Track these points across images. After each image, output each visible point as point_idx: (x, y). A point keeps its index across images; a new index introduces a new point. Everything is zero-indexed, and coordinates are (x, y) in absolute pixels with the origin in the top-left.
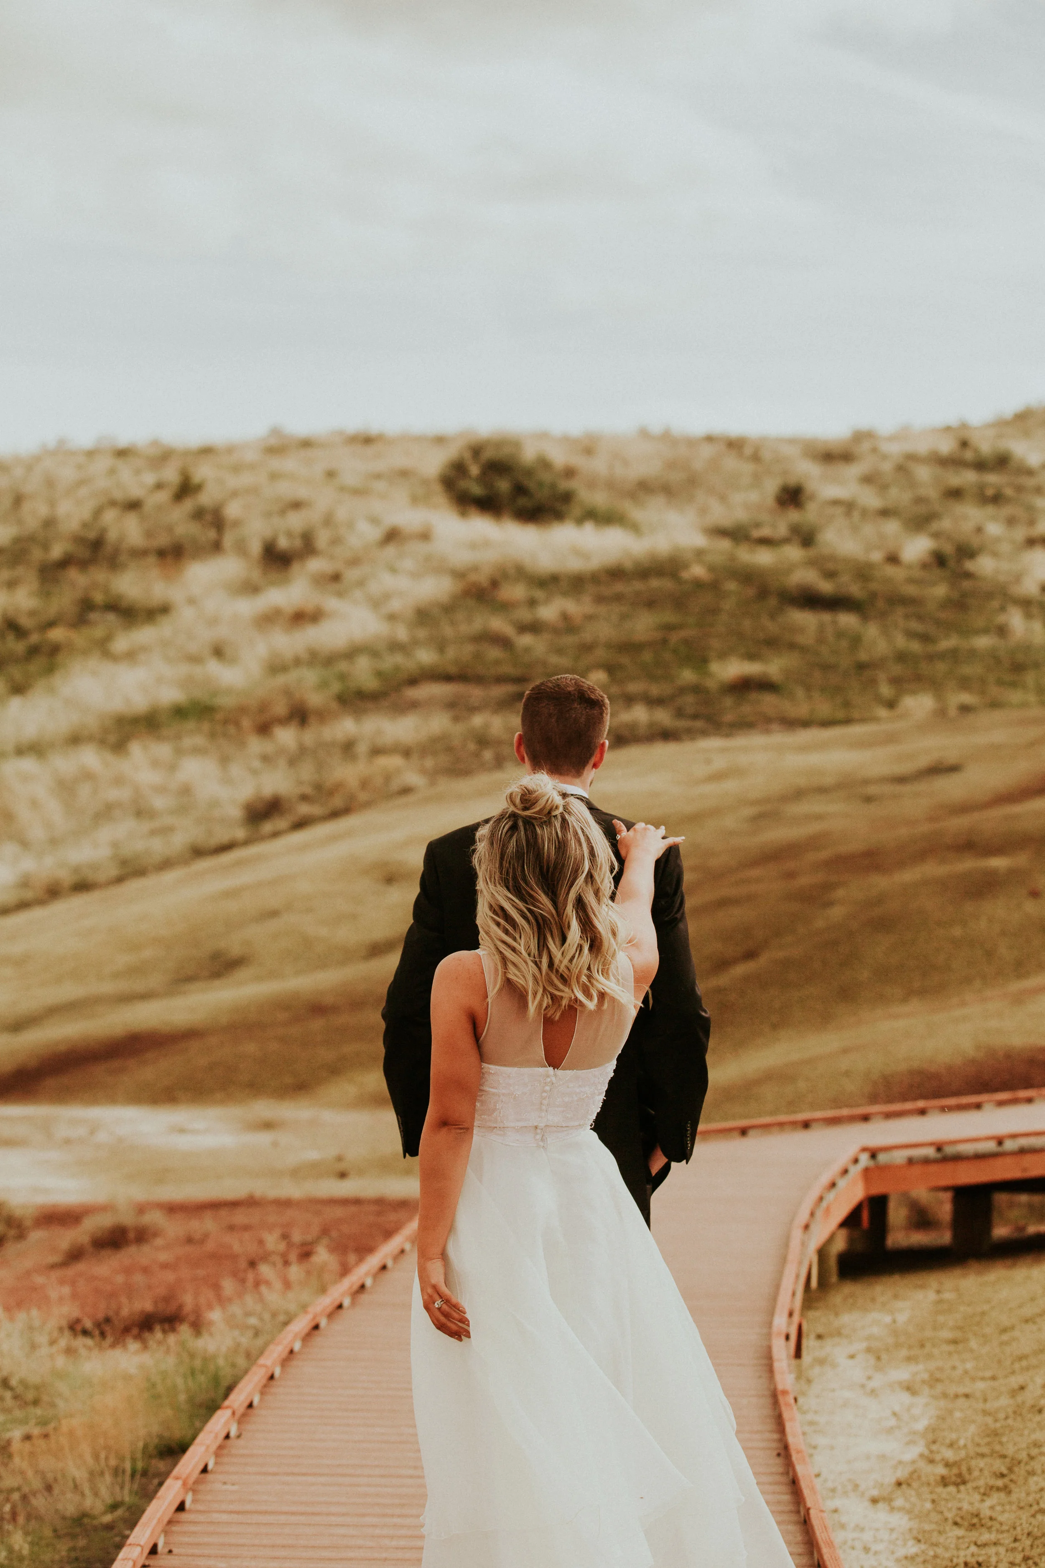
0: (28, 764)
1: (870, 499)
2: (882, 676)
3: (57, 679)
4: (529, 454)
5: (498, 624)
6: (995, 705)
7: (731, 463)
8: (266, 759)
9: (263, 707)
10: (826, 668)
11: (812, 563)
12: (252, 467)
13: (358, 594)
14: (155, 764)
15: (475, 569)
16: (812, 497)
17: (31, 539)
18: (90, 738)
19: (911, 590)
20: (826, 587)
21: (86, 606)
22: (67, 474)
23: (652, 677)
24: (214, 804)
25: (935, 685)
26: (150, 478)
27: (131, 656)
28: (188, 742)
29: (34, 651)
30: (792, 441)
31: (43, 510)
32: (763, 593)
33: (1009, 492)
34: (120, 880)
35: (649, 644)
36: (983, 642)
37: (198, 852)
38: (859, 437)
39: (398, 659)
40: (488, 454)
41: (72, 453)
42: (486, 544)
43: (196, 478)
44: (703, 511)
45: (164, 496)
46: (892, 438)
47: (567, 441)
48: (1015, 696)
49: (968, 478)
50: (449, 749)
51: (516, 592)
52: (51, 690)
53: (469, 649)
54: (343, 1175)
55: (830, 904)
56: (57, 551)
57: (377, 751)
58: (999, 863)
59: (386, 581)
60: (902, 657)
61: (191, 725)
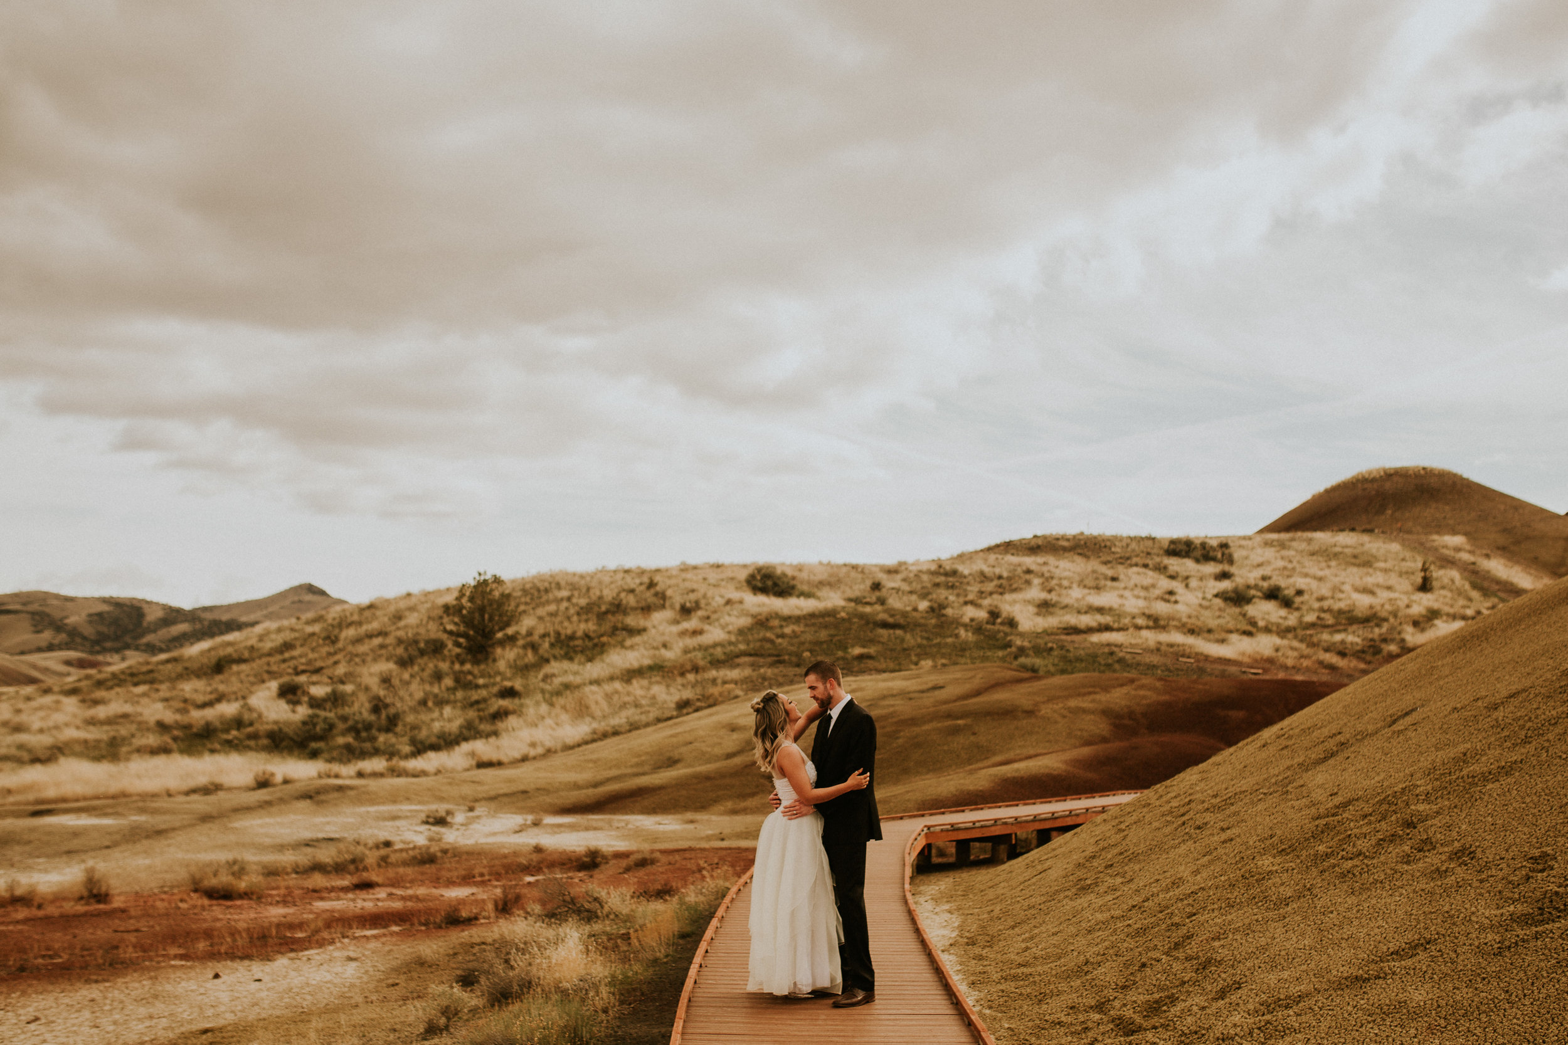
0: (594, 688)
1: (906, 587)
2: (913, 654)
3: (605, 656)
4: (779, 571)
5: (769, 635)
6: (956, 664)
7: (853, 574)
8: (683, 685)
9: (682, 666)
10: (892, 650)
11: (885, 611)
12: (676, 576)
13: (717, 624)
14: (642, 687)
15: (760, 614)
16: (884, 587)
17: (594, 604)
18: (617, 678)
19: (922, 621)
20: (891, 620)
21: (615, 629)
22: (607, 579)
23: (827, 654)
24: (665, 702)
25: (933, 657)
26: (638, 581)
27: (632, 647)
28: (654, 679)
29: (595, 645)
30: (876, 566)
31: (598, 593)
32: (868, 623)
33: (957, 584)
34: (630, 731)
35: (825, 642)
36: (950, 640)
37: (659, 720)
38: (901, 564)
39: (732, 648)
40: (763, 572)
41: (609, 571)
42: (764, 605)
43: (655, 581)
44: (844, 592)
45: (643, 588)
46: (913, 565)
47: (791, 565)
48: (963, 660)
49: (942, 579)
50: (752, 681)
51: (775, 623)
52: (603, 661)
53: (758, 644)
54: (723, 840)
55: (898, 738)
56: (603, 608)
57: (725, 682)
58: (960, 722)
59: (727, 619)
60: (920, 646)
61: (655, 673)
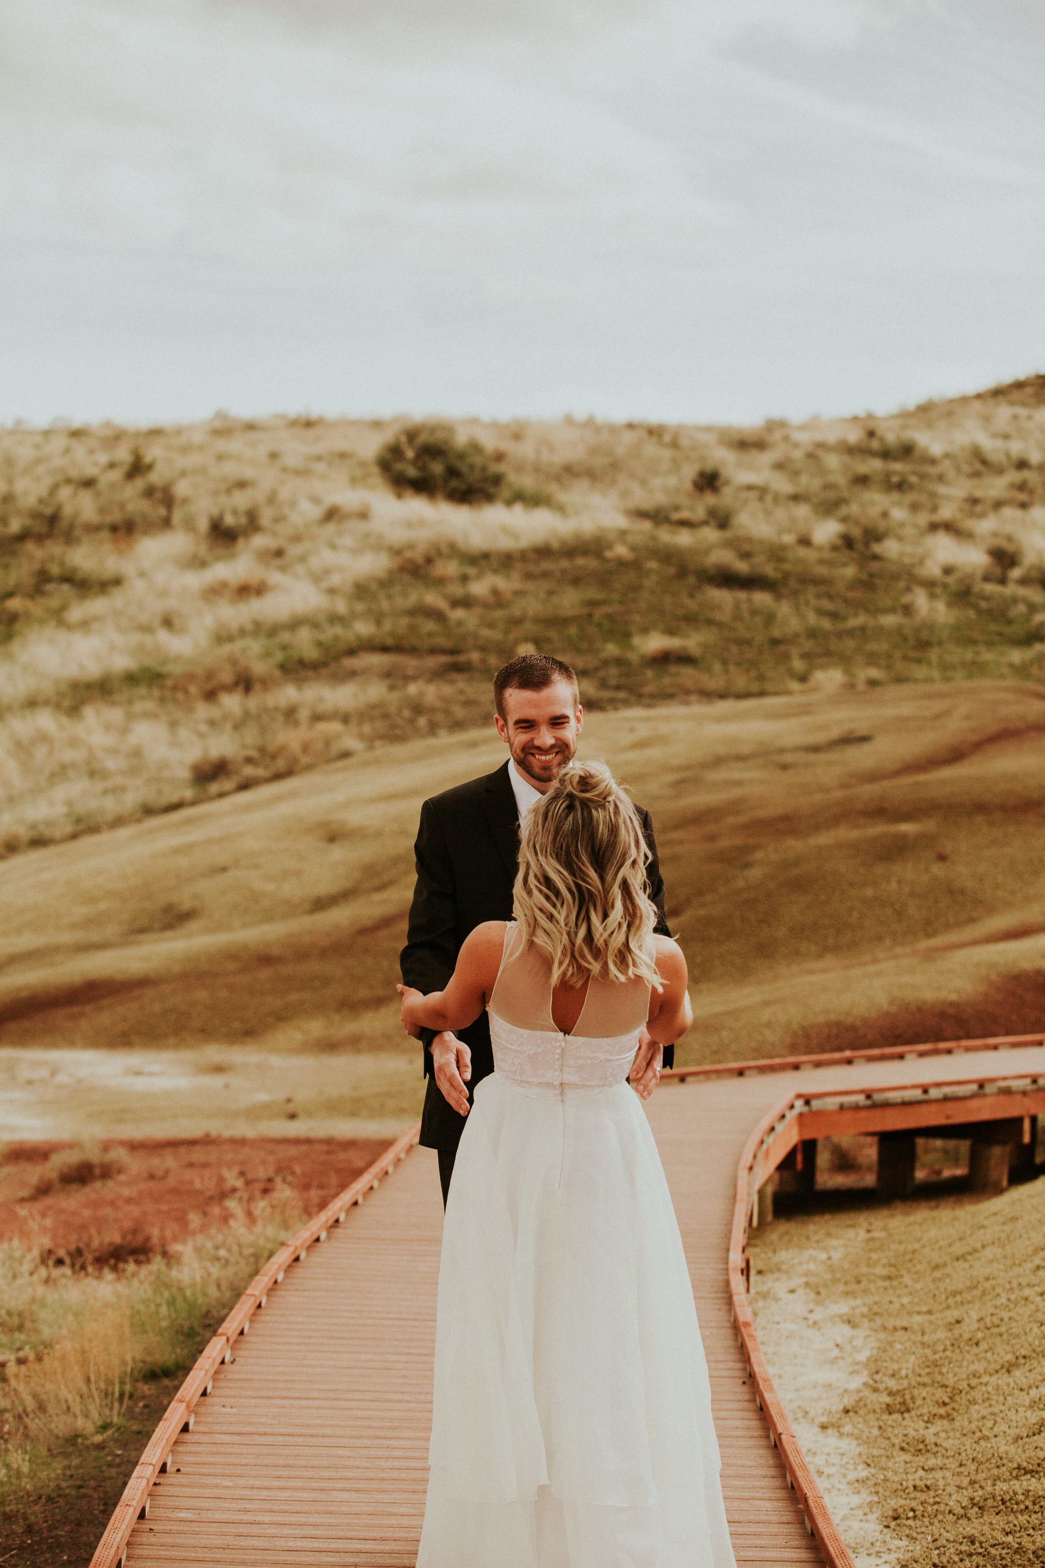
1: (782, 485)
2: (794, 651)
3: (15, 646)
4: (461, 439)
5: (432, 599)
6: (900, 680)
7: (651, 449)
8: (212, 723)
9: (210, 675)
10: (741, 642)
11: (729, 544)
12: (201, 448)
13: (300, 569)
14: (108, 727)
15: (411, 546)
16: (727, 483)
18: (46, 703)
19: (822, 571)
20: (742, 567)
21: (43, 577)
22: (25, 453)
23: (577, 650)
24: (164, 765)
25: (845, 661)
26: (103, 458)
27: (85, 625)
28: (139, 707)
30: (708, 429)
32: (683, 572)
33: (913, 479)
34: (74, 836)
35: (575, 619)
36: (889, 620)
37: (149, 811)
38: (772, 426)
39: (338, 630)
40: (422, 439)
41: (30, 433)
42: (422, 523)
43: (147, 459)
44: (625, 494)
45: (116, 475)
46: (802, 428)
47: (495, 425)
48: (921, 672)
50: (386, 716)
51: (450, 568)
52: (10, 656)
53: (405, 621)
54: (293, 1116)
55: (748, 865)
56: (14, 526)
57: (317, 718)
58: (906, 828)
59: (326, 557)
60: (813, 634)
61: (142, 691)
